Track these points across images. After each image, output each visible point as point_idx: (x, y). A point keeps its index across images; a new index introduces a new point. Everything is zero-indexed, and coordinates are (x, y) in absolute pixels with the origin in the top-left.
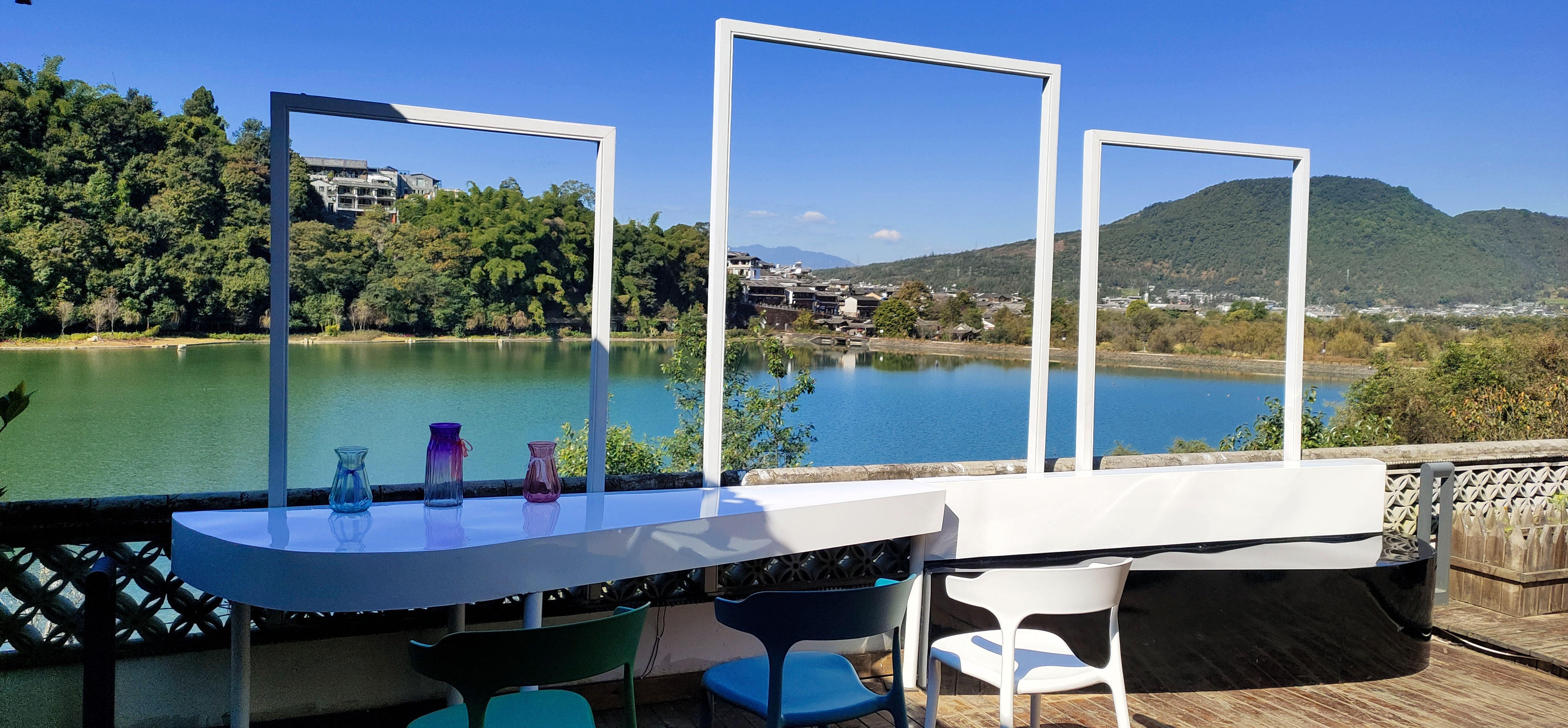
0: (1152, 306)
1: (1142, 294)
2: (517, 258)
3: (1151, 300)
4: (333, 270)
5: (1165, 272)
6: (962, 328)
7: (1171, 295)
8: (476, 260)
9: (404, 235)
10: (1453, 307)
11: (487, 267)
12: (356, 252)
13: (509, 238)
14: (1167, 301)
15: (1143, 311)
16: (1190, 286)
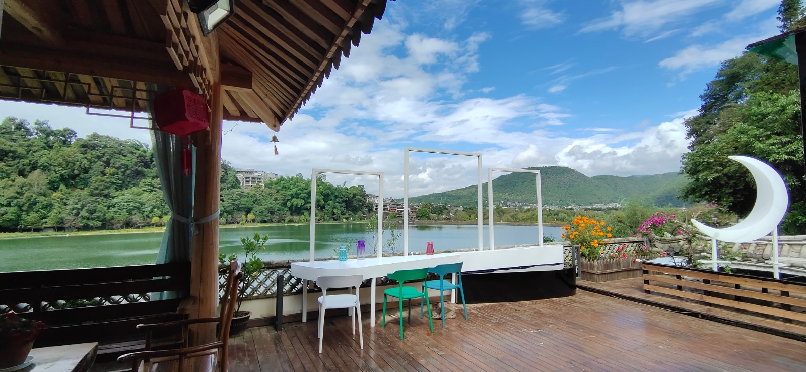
0: (503, 208)
1: (500, 204)
2: (301, 198)
3: (503, 206)
4: (243, 204)
5: (506, 197)
6: (444, 216)
7: (509, 204)
8: (288, 200)
9: (265, 192)
10: (593, 205)
11: (292, 201)
12: (251, 198)
13: (299, 192)
14: (507, 206)
15: (500, 209)
16: (514, 201)
